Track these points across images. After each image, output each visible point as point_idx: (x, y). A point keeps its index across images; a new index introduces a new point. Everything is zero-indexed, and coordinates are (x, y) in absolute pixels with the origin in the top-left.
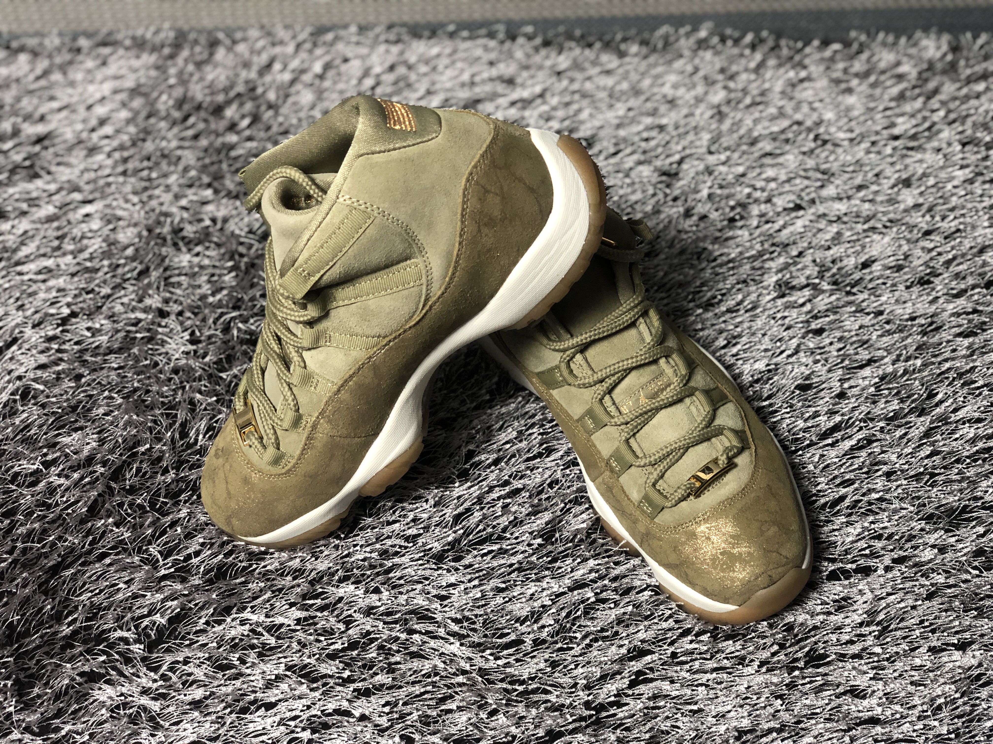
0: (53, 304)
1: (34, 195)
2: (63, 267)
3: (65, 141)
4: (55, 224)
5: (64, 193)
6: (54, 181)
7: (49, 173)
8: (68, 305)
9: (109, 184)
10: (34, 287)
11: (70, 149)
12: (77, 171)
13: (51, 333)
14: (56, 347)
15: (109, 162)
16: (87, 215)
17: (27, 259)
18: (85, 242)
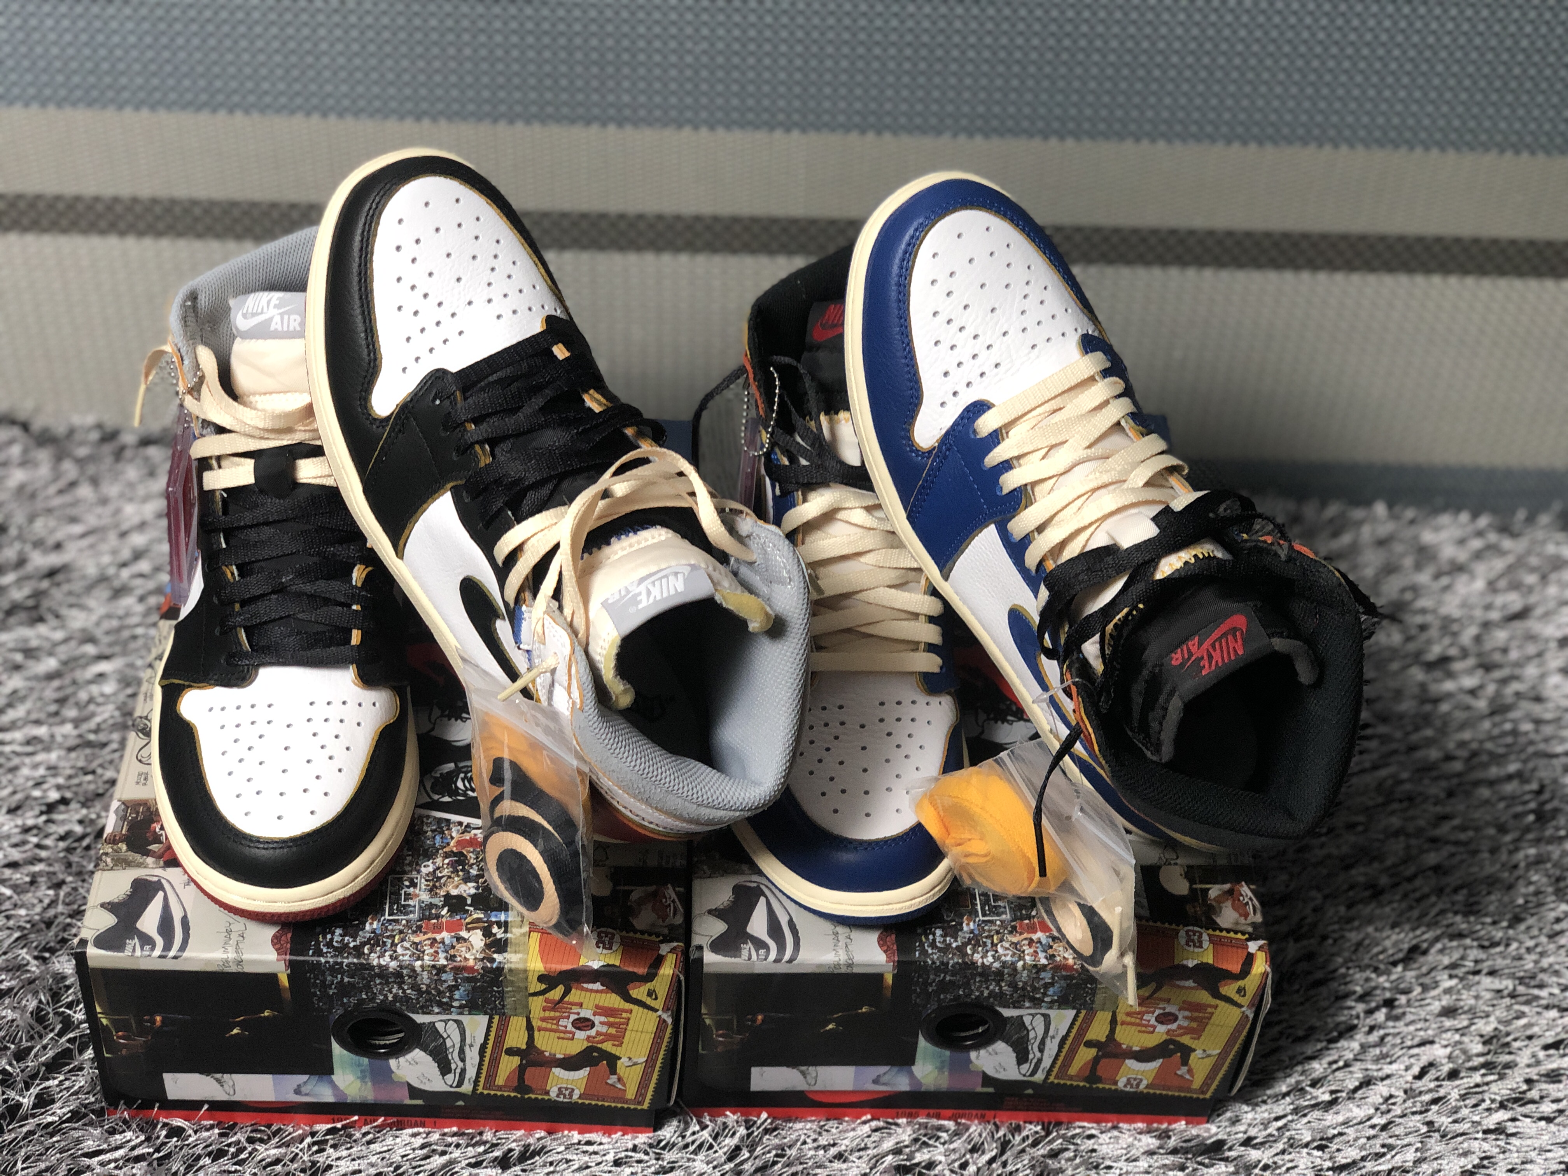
0: (38, 784)
1: (34, 643)
2: (59, 739)
3: (84, 577)
4: (56, 683)
5: (73, 644)
6: (63, 627)
7: (57, 616)
8: (59, 787)
9: (134, 637)
10: (16, 761)
11: (90, 588)
12: (94, 618)
13: (30, 822)
14: (35, 840)
15: (140, 608)
16: (101, 675)
17: (13, 726)
18: (92, 707)
